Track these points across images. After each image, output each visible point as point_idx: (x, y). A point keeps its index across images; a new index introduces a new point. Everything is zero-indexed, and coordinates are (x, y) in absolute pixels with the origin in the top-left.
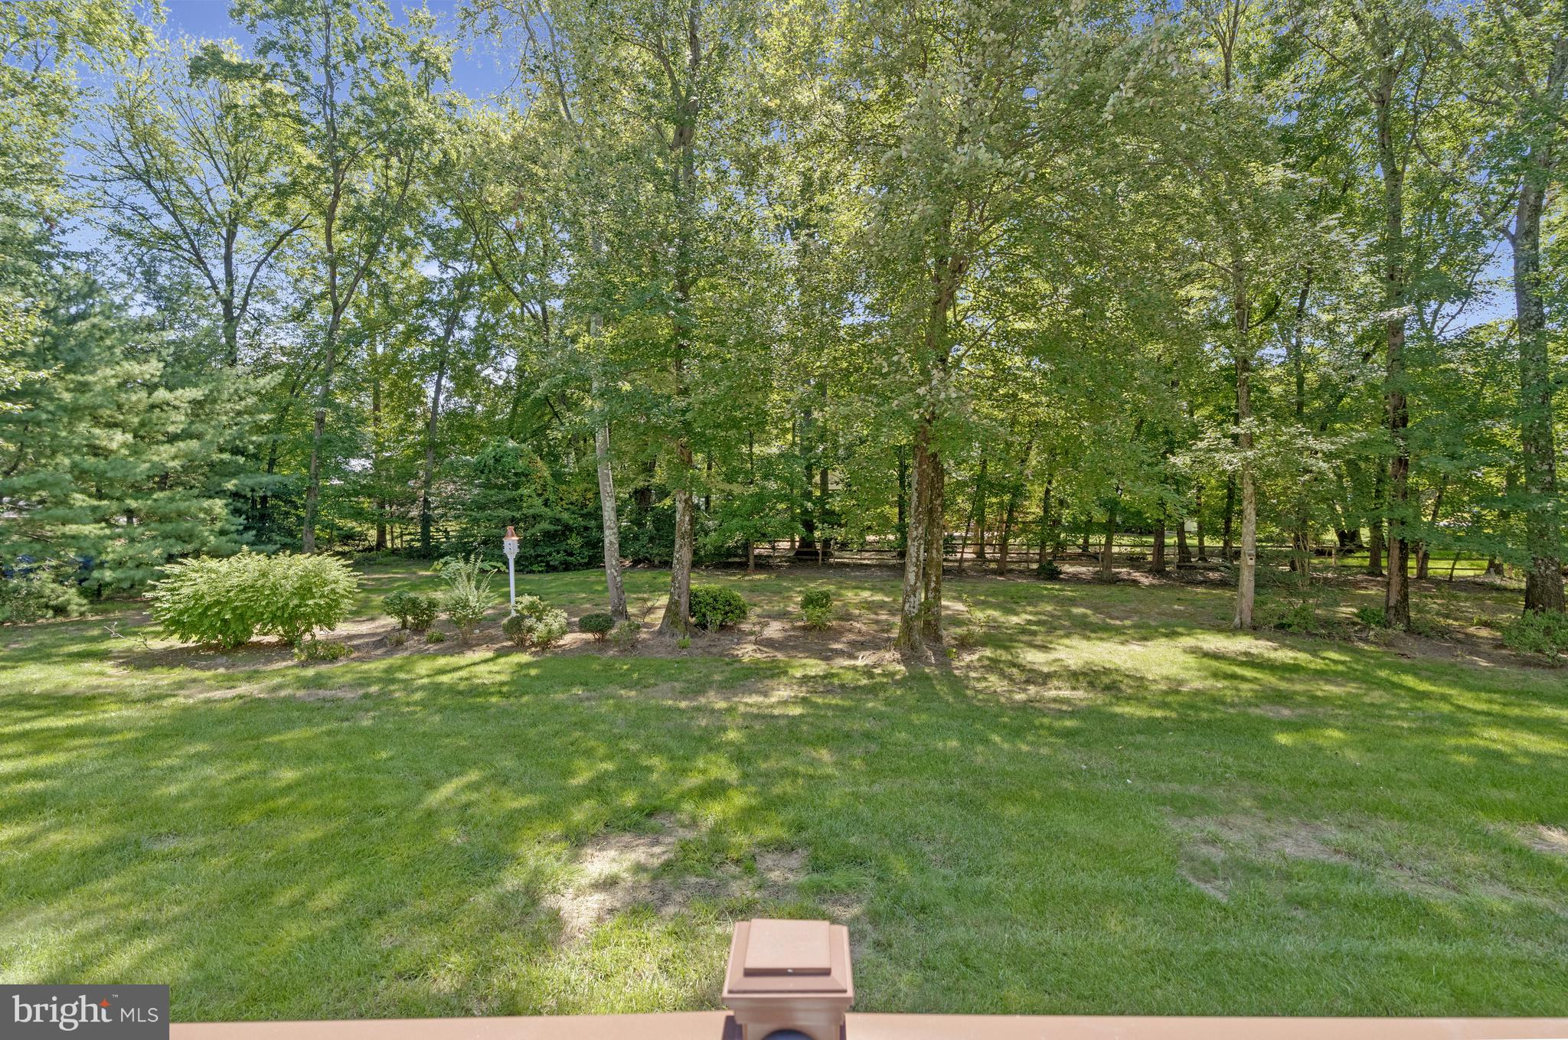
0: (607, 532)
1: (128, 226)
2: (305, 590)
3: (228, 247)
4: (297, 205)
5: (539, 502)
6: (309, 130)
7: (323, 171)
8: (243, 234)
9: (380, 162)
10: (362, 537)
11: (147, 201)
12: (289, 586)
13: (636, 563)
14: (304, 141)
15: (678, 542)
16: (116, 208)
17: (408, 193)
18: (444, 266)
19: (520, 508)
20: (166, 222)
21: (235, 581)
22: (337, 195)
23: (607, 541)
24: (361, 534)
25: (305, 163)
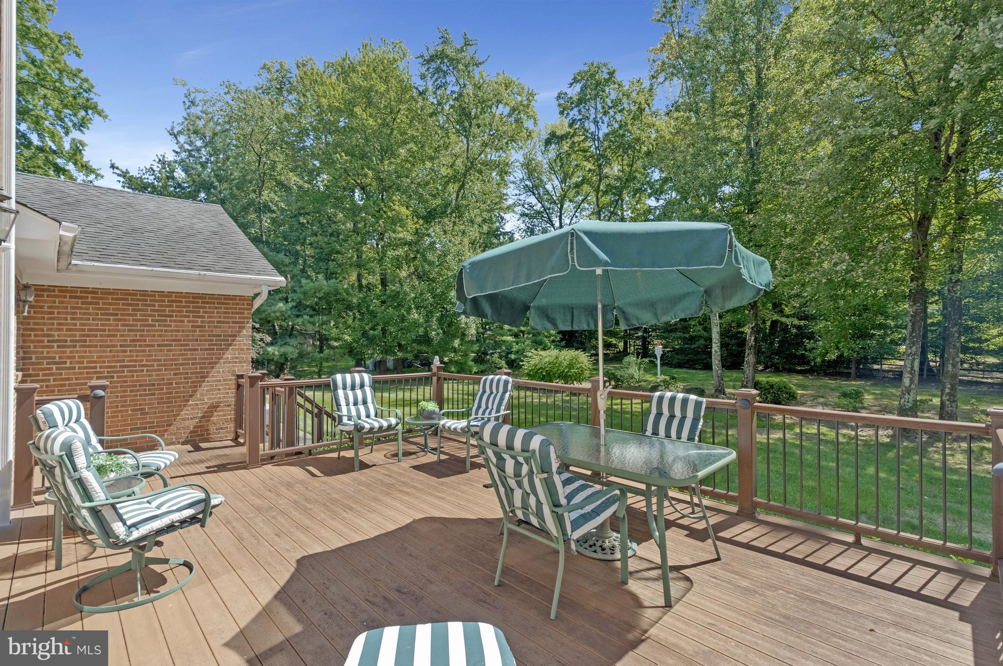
0: (714, 345)
1: (526, 211)
2: (571, 366)
3: (561, 212)
4: (586, 188)
5: (699, 328)
6: (588, 154)
7: (594, 171)
8: (567, 204)
9: (620, 158)
10: (615, 346)
11: (533, 200)
12: (565, 363)
13: (766, 367)
14: (587, 160)
15: (747, 352)
16: (523, 206)
17: (634, 169)
18: (658, 200)
19: (689, 332)
20: (538, 207)
21: (547, 360)
22: (600, 180)
23: (713, 350)
24: (615, 345)
25: (587, 169)
